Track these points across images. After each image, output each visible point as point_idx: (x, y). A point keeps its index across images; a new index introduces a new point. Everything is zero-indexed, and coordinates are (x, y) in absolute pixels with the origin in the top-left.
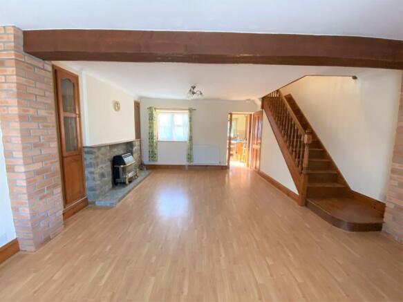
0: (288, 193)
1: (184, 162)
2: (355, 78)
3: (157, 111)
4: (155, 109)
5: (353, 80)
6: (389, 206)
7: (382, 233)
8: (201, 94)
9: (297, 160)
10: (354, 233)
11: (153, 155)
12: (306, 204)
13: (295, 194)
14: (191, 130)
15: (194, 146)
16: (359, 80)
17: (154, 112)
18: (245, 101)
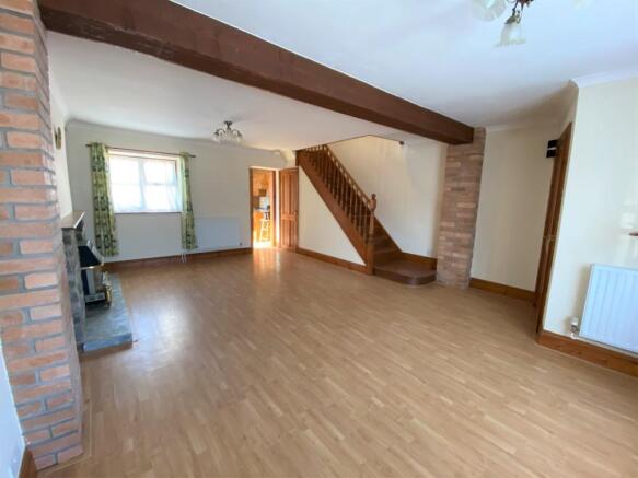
0: (350, 266)
1: (177, 249)
2: (402, 143)
3: (110, 152)
4: (107, 148)
5: (400, 146)
6: (440, 258)
7: (437, 282)
8: (239, 135)
9: (360, 228)
10: (421, 286)
11: (109, 243)
12: (375, 272)
13: (359, 266)
14: (189, 193)
15: (195, 221)
16: (405, 146)
17: (105, 155)
18: (272, 152)
